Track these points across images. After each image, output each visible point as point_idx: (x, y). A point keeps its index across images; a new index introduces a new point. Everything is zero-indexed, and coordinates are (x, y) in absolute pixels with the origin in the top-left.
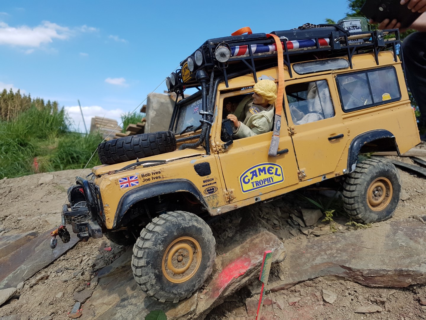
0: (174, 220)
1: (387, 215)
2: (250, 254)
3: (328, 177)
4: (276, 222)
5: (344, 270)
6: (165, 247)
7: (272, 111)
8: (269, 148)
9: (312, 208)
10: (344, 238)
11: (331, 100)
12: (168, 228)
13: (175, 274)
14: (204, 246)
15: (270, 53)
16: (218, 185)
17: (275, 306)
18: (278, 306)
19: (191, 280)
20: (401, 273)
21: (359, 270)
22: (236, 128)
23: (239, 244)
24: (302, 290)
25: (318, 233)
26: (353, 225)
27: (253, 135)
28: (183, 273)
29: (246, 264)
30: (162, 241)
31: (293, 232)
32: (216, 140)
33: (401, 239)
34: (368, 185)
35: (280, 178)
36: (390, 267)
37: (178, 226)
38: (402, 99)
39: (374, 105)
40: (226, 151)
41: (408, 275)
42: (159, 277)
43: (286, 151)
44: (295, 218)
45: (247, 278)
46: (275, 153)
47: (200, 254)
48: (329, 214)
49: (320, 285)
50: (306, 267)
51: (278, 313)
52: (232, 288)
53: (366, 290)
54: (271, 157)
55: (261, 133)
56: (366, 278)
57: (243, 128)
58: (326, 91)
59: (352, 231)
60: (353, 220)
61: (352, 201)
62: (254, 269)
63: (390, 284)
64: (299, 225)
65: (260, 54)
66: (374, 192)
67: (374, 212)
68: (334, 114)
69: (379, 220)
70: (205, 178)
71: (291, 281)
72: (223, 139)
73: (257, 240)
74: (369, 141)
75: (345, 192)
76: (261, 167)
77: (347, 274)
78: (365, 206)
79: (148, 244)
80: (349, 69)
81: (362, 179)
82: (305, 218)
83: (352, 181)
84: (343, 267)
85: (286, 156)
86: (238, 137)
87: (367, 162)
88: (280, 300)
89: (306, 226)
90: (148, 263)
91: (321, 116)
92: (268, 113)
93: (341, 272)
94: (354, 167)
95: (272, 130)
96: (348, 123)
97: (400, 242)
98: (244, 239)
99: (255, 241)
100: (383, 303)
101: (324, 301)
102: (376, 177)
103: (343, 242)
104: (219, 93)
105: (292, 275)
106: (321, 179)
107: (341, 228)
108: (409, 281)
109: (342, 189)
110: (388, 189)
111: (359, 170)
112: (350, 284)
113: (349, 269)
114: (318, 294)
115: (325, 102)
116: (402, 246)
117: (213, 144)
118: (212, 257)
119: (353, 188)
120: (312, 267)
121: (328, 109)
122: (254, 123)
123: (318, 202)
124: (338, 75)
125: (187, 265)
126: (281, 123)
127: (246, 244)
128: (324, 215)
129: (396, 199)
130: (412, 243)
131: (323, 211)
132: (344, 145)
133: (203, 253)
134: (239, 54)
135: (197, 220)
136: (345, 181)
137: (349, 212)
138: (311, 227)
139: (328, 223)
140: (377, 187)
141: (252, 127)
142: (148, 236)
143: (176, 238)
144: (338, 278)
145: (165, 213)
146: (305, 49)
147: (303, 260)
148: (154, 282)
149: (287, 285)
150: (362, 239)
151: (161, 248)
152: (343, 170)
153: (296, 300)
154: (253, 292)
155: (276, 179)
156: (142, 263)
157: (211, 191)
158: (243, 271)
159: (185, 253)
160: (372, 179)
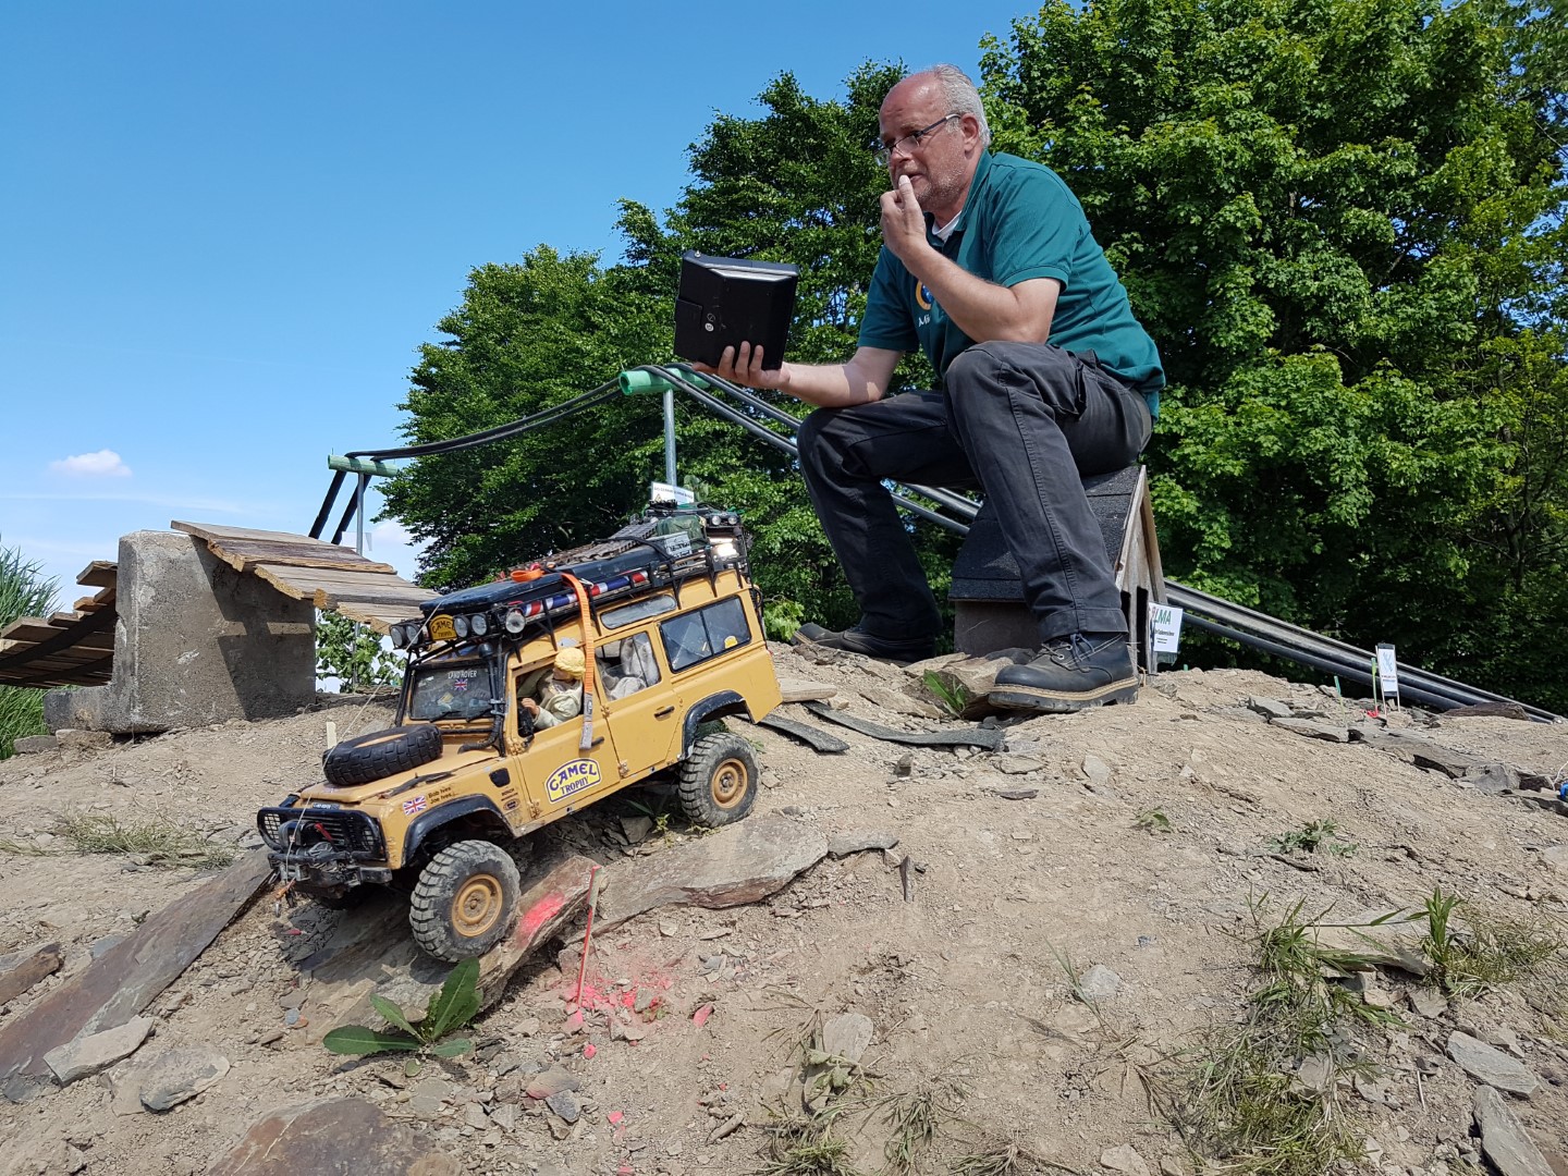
0: (465, 856)
1: (741, 812)
2: (561, 887)
3: (657, 768)
4: (585, 843)
5: (686, 893)
6: (455, 892)
7: (580, 689)
8: (580, 738)
9: (638, 815)
10: (685, 852)
11: (655, 659)
12: (457, 868)
13: (469, 925)
14: (505, 884)
15: (570, 606)
16: (520, 796)
17: (599, 953)
18: (604, 952)
19: (490, 931)
20: (752, 883)
21: (703, 889)
22: (534, 716)
23: (540, 880)
24: (632, 929)
25: (648, 851)
26: (696, 831)
27: (556, 722)
28: (478, 922)
29: (558, 900)
30: (452, 886)
31: (612, 854)
32: (512, 736)
33: (756, 842)
34: (712, 772)
35: (596, 777)
36: (740, 879)
37: (470, 863)
38: (753, 641)
39: (713, 656)
40: (526, 751)
41: (761, 884)
42: (450, 931)
43: (602, 740)
44: (611, 834)
45: (561, 919)
46: (589, 745)
47: (500, 895)
48: (662, 822)
49: (655, 920)
50: (635, 898)
51: (605, 960)
52: (542, 934)
53: (714, 913)
54: (583, 751)
55: (567, 719)
56: (714, 897)
57: (544, 715)
58: (647, 645)
59: (695, 840)
60: (696, 823)
61: (692, 796)
62: (570, 905)
63: (742, 900)
64: (619, 843)
65: (558, 610)
66: (722, 781)
67: (724, 810)
68: (660, 679)
69: (730, 821)
70: (504, 789)
71: (617, 918)
72: (521, 733)
73: (566, 869)
74: (709, 711)
75: (682, 785)
76: (572, 766)
77: (688, 896)
78: (710, 801)
79: (434, 892)
80: (677, 611)
81: (702, 765)
82: (627, 832)
83: (691, 768)
84: (684, 889)
85: (602, 746)
86: (537, 729)
87: (710, 739)
88: (605, 945)
89: (629, 844)
90: (435, 915)
91: (642, 682)
92: (575, 693)
93: (682, 896)
94: (691, 749)
95: (581, 712)
96: (679, 688)
97: (754, 846)
98: (546, 872)
99: (563, 871)
100: (733, 923)
101: (662, 935)
102: (723, 760)
103: (683, 858)
104: (510, 672)
105: (617, 911)
106: (649, 772)
107: (679, 839)
108: (763, 891)
109: (679, 780)
110: (741, 775)
111: (699, 751)
112: (695, 910)
113: (692, 890)
114: (654, 929)
115: (646, 661)
116: (756, 850)
117: (510, 742)
118: (515, 897)
119: (692, 777)
120: (643, 897)
121: (652, 674)
122: (557, 706)
123: (645, 805)
124: (663, 622)
125: (483, 912)
126: (593, 704)
127: (552, 876)
128: (655, 824)
129: (752, 789)
130: (767, 845)
131: (652, 819)
132: (676, 723)
133: (504, 894)
134: (532, 614)
135: (494, 852)
136: (681, 768)
137: (689, 813)
138: (637, 844)
139: (661, 834)
140: (726, 773)
141: (553, 711)
142: (433, 880)
143: (468, 878)
144: (679, 904)
145: (450, 846)
146: (615, 592)
147: (631, 889)
148: (444, 937)
149: (611, 924)
150: (708, 850)
151: (450, 894)
152: (676, 756)
153: (626, 941)
154: (567, 942)
155: (591, 779)
156: (429, 914)
157: (511, 805)
158: (556, 909)
159: (480, 896)
160: (717, 763)
